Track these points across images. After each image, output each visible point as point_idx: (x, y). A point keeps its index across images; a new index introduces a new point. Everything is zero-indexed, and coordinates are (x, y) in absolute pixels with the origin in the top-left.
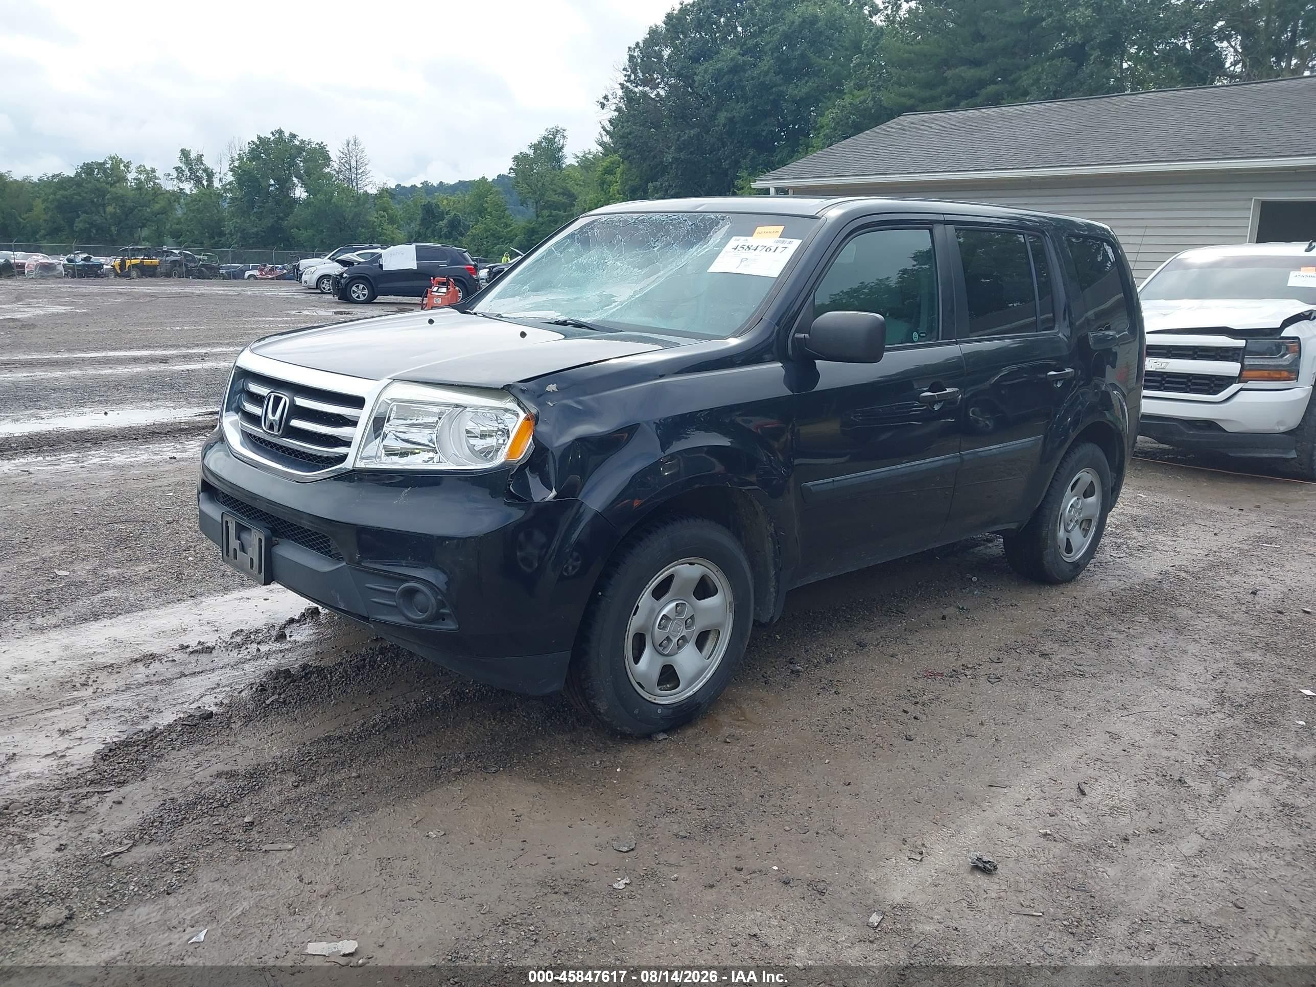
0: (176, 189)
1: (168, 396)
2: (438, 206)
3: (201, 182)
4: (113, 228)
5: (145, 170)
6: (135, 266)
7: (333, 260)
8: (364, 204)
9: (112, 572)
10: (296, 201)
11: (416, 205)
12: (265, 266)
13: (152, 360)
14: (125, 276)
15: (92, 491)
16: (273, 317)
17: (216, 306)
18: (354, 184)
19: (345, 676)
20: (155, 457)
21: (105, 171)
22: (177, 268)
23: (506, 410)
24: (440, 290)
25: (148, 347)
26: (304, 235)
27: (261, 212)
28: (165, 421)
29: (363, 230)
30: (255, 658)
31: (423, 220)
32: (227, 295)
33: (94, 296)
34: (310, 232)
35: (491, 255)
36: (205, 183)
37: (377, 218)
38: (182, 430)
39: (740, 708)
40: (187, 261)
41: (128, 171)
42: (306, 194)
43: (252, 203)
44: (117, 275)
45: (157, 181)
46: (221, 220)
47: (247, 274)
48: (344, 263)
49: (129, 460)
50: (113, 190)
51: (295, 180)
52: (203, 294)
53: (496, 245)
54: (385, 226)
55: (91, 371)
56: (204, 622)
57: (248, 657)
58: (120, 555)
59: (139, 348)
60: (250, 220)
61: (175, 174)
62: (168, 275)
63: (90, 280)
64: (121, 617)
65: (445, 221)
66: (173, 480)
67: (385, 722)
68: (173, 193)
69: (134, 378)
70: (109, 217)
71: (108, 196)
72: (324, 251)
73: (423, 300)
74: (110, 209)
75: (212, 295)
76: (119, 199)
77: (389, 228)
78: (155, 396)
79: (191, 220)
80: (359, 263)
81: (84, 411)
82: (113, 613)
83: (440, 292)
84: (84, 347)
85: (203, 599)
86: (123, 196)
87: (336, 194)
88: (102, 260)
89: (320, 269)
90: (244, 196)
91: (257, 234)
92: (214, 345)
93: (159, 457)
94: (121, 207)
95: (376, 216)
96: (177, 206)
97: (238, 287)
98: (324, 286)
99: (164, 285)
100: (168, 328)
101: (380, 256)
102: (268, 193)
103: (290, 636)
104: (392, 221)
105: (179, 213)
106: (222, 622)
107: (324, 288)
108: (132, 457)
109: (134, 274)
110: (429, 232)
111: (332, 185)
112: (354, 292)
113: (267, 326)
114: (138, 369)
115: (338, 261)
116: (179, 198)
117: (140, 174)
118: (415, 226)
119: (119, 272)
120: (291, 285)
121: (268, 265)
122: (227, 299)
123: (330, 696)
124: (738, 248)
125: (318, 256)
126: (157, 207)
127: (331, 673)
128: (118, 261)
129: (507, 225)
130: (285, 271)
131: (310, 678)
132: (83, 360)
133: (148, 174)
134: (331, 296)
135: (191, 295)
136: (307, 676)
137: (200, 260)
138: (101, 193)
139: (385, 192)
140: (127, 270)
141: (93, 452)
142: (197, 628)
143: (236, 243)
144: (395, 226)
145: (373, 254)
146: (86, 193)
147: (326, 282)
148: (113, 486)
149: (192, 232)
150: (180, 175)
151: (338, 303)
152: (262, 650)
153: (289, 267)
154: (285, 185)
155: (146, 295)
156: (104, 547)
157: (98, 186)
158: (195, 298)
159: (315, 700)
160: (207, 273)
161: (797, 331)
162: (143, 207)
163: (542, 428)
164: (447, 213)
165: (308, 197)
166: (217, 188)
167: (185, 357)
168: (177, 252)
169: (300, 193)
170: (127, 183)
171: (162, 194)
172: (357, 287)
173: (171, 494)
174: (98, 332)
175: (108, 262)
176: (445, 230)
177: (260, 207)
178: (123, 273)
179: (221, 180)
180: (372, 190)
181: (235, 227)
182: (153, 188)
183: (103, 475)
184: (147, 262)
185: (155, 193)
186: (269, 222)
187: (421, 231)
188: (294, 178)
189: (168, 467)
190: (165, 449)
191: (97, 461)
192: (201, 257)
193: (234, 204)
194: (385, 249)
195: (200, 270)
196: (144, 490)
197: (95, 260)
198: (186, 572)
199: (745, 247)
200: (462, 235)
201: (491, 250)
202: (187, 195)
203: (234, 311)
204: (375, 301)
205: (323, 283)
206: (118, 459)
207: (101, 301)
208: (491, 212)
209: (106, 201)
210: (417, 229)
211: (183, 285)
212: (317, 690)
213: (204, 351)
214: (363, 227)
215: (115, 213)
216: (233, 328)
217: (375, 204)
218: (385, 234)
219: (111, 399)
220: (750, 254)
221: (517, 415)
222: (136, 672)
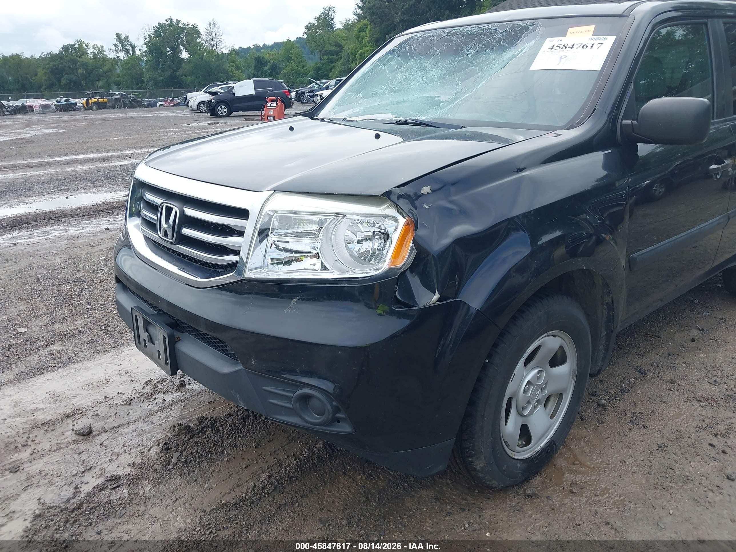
0: (115, 57)
1: (107, 184)
2: (263, 58)
3: (129, 52)
4: (82, 82)
5: (97, 47)
6: (94, 103)
7: (206, 92)
8: (222, 59)
9: (58, 326)
10: (182, 60)
11: (251, 58)
12: (168, 98)
13: (99, 160)
14: (89, 109)
15: (50, 258)
16: (173, 128)
17: (140, 124)
18: (215, 48)
19: (234, 428)
20: (95, 229)
21: (75, 49)
22: (118, 103)
23: (386, 216)
24: (272, 105)
25: (97, 152)
26: (189, 79)
27: (164, 68)
28: (104, 201)
29: (222, 75)
30: (162, 409)
31: (256, 66)
32: (146, 117)
33: (70, 121)
34: (192, 78)
35: (295, 84)
36: (131, 52)
37: (230, 67)
38: (113, 208)
39: (570, 449)
40: (124, 98)
41: (88, 48)
42: (189, 55)
43: (158, 63)
44: (85, 109)
45: (104, 53)
46: (142, 73)
47: (159, 104)
48: (212, 93)
49: (78, 232)
50: (81, 60)
51: (182, 47)
52: (132, 117)
53: (298, 78)
54: (234, 71)
55: (61, 169)
56: (123, 373)
57: (156, 409)
58: (65, 312)
59: (92, 153)
60: (158, 73)
61: (114, 48)
62: (113, 107)
63: (70, 113)
64: (61, 370)
65: (268, 67)
66: (106, 246)
67: (272, 484)
68: (114, 60)
69: (87, 172)
70: (80, 75)
71: (78, 64)
72: (201, 88)
73: (262, 112)
74: (80, 71)
75: (138, 117)
76: (85, 65)
77: (237, 73)
78: (99, 184)
79: (125, 75)
80: (221, 93)
81: (54, 196)
82: (55, 366)
83: (272, 107)
84: (60, 153)
85: (124, 349)
86: (86, 63)
87: (205, 54)
88: (77, 100)
89: (199, 98)
90: (154, 59)
91: (162, 81)
92: (137, 148)
93: (98, 228)
94: (86, 69)
95: (229, 66)
96: (117, 67)
97: (153, 112)
98: (201, 108)
99: (111, 113)
100: (111, 139)
101: (233, 88)
102: (167, 56)
103: (189, 384)
104: (238, 68)
105: (118, 71)
106: (136, 371)
107: (202, 110)
108: (80, 230)
109: (94, 107)
110: (259, 73)
111: (203, 49)
112: (219, 111)
113: (169, 134)
114: (90, 166)
115: (209, 93)
116: (117, 62)
117: (95, 49)
118: (251, 70)
119: (86, 107)
120: (183, 109)
121: (169, 98)
122: (146, 119)
123: (223, 452)
124: (555, 47)
125: (197, 91)
126: (106, 68)
127: (222, 426)
128: (85, 100)
129: (303, 66)
130: (179, 101)
131: (205, 432)
132: (57, 162)
133: (99, 49)
134: (206, 114)
135: (126, 118)
136: (203, 431)
137: (131, 97)
138: (74, 62)
139: (233, 52)
140: (90, 105)
141: (55, 227)
142: (117, 379)
143: (151, 86)
144: (240, 71)
145: (229, 87)
146: (66, 63)
147: (202, 106)
148: (66, 253)
149: (126, 82)
150: (117, 48)
151: (210, 118)
152: (167, 400)
153: (182, 98)
154: (176, 51)
155: (100, 119)
156: (55, 304)
157: (72, 58)
158: (128, 120)
159: (211, 456)
160: (136, 105)
161: (624, 118)
162: (98, 68)
163: (422, 232)
164: (269, 62)
165: (190, 57)
166: (138, 55)
167: (119, 156)
168: (117, 93)
169: (185, 55)
170: (88, 56)
171: (108, 60)
172: (221, 107)
173: (104, 258)
174: (70, 144)
175: (79, 102)
176: (268, 71)
177: (163, 65)
178: (88, 107)
179: (140, 50)
180: (226, 51)
181: (150, 77)
182: (103, 57)
183: (60, 245)
184: (101, 100)
185: (104, 60)
186: (168, 73)
187: (255, 73)
188: (181, 47)
189: (104, 236)
190: (102, 223)
191: (57, 233)
192: (131, 95)
193: (148, 64)
194: (235, 84)
195: (131, 103)
196: (86, 256)
197: (72, 100)
198: (111, 324)
199: (562, 46)
200: (278, 73)
201: (295, 82)
202: (122, 60)
203: (150, 126)
204: (232, 115)
205: (201, 106)
206: (71, 231)
207: (74, 124)
208: (294, 59)
209: (77, 67)
210: (252, 72)
211: (122, 112)
212: (212, 445)
213: (131, 152)
214: (222, 73)
215: (83, 73)
216: (149, 137)
217: (228, 59)
218: (234, 76)
219: (71, 187)
220: (568, 52)
221: (396, 221)
222: (66, 429)
